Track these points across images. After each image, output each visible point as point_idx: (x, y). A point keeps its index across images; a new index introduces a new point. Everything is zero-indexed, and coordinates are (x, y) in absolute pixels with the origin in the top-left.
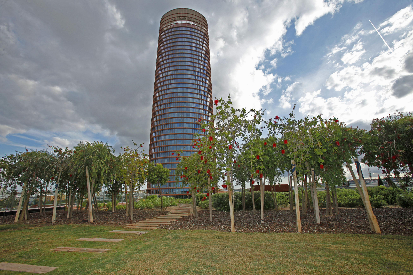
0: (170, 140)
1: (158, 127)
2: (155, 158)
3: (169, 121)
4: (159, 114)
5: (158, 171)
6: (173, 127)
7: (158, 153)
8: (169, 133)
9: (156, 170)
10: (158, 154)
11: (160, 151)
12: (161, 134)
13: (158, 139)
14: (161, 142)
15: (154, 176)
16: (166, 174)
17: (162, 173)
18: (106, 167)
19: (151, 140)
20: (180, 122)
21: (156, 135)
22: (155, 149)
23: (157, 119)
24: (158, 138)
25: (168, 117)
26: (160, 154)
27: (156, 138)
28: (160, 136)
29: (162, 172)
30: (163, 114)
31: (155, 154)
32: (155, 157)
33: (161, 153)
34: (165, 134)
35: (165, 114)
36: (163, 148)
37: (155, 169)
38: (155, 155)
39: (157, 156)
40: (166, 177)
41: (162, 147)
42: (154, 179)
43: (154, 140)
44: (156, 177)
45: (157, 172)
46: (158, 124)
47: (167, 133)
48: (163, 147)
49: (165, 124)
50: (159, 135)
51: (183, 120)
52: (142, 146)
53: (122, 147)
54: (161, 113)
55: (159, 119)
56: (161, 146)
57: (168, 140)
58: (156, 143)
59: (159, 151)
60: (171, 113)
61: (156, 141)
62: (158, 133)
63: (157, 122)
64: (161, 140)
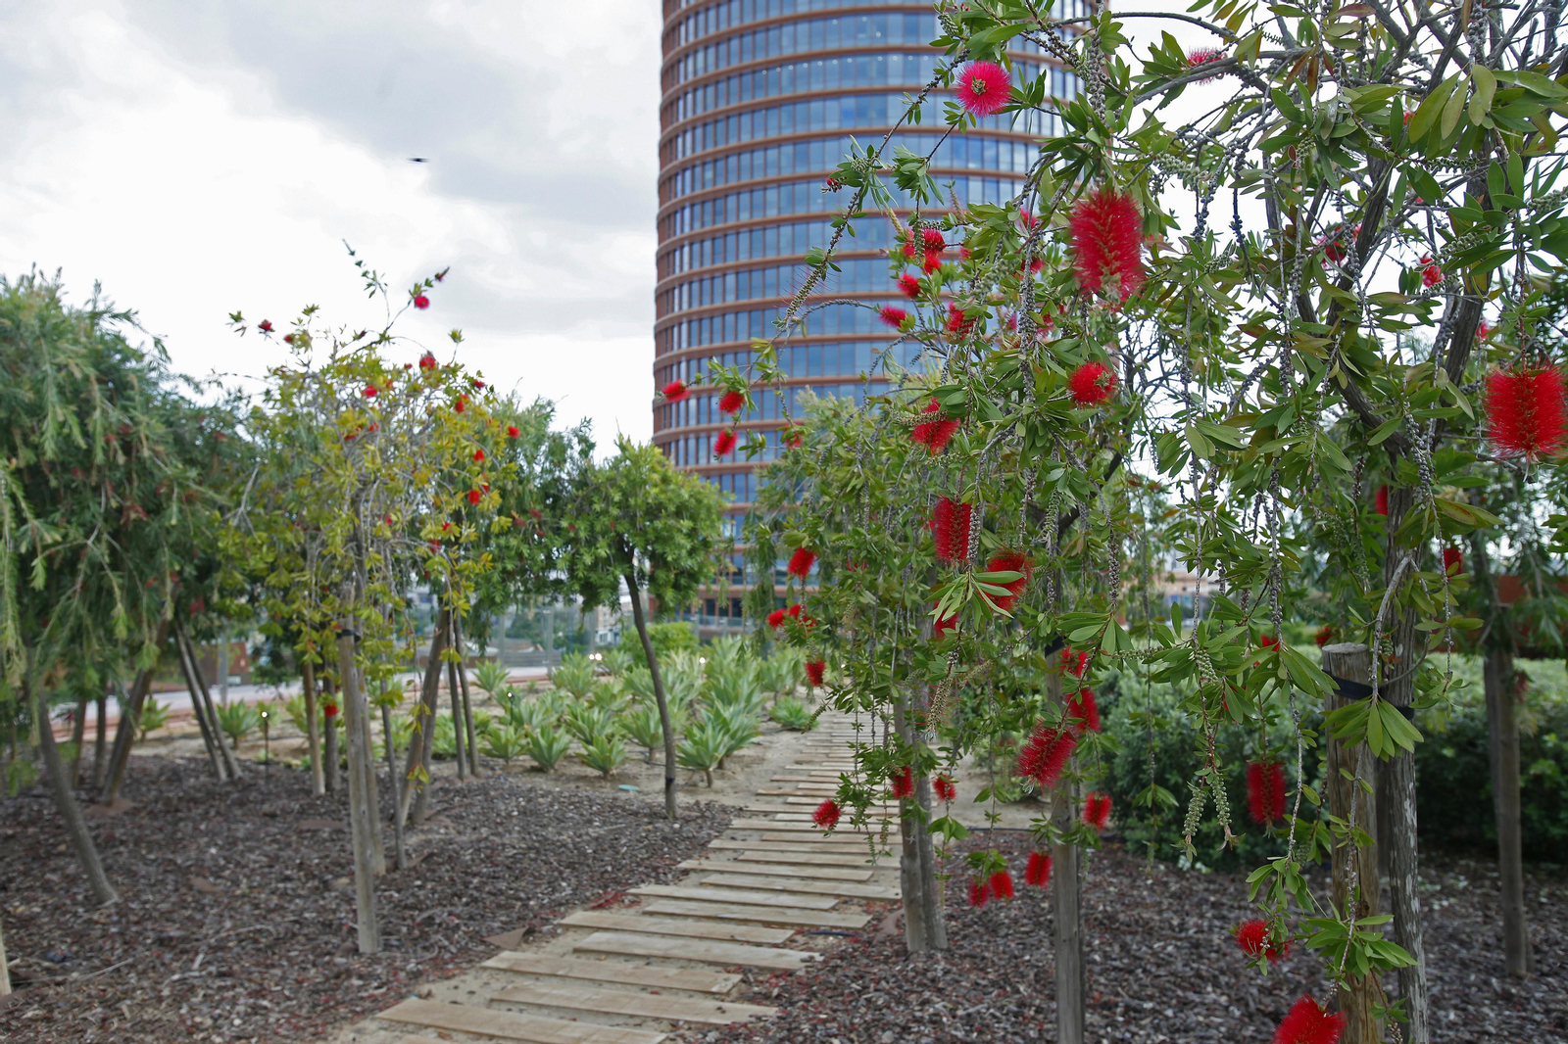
0: (793, 221)
1: (710, 128)
2: (695, 347)
3: (784, 82)
4: (712, 31)
5: (619, 505)
6: (816, 128)
7: (711, 315)
8: (786, 173)
9: (607, 499)
10: (717, 321)
11: (731, 300)
12: (733, 182)
13: (708, 218)
14: (731, 239)
15: (591, 543)
16: (692, 533)
17: (659, 524)
18: (34, 523)
19: (665, 223)
20: (863, 85)
21: (698, 185)
22: (696, 286)
23: (701, 74)
24: (709, 206)
25: (774, 55)
26: (730, 318)
27: (697, 208)
28: (725, 194)
29: (654, 511)
30: (741, 33)
31: (696, 319)
32: (695, 339)
33: (737, 310)
34: (759, 177)
35: (753, 30)
36: (744, 277)
37: (597, 489)
38: (695, 325)
39: (706, 335)
40: (692, 552)
41: (737, 270)
42: (593, 567)
43: (685, 226)
44: (603, 552)
45: (615, 511)
46: (711, 110)
47: (772, 174)
48: (750, 268)
49: (753, 109)
50: (721, 185)
51: (884, 72)
52: (421, 302)
53: (237, 318)
54: (724, 28)
55: (712, 70)
56: (731, 262)
57: (778, 223)
58: (696, 247)
59: (718, 304)
60: (795, 20)
61: (697, 229)
62: (709, 175)
63: (700, 93)
64: (732, 222)
